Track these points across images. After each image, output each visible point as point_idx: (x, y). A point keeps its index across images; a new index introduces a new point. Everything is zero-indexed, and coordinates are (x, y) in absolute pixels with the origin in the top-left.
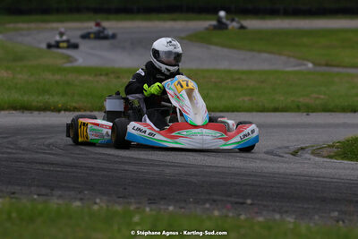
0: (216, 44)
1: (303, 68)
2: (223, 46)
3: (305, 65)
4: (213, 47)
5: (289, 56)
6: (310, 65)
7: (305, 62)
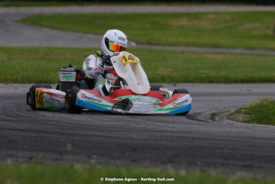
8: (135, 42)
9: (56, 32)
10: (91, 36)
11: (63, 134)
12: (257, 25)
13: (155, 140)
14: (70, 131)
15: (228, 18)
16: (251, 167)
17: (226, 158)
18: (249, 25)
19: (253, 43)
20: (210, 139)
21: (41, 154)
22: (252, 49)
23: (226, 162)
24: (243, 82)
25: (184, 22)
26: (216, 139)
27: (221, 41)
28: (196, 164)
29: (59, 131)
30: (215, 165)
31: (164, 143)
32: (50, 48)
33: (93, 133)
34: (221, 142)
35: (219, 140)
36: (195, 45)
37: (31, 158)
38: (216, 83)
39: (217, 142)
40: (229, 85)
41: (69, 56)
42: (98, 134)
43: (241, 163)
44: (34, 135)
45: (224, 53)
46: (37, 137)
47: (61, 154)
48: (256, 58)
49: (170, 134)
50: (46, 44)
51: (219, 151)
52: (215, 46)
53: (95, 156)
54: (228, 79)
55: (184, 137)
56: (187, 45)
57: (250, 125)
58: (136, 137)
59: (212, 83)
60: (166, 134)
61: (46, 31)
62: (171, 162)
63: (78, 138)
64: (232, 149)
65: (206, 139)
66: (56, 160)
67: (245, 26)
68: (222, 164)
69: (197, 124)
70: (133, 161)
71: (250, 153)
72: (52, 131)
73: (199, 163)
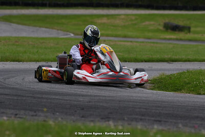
0: (14, 23)
1: (69, 36)
2: (18, 23)
3: (70, 35)
4: (12, 24)
5: (58, 30)
6: (72, 35)
7: (68, 33)
8: (73, 34)
9: (20, 27)
10: (44, 29)
11: (35, 98)
12: (152, 23)
13: (95, 102)
14: (38, 96)
15: (133, 18)
16: (160, 121)
17: (143, 115)
18: (147, 23)
19: (150, 34)
20: (131, 101)
21: (22, 112)
22: (149, 39)
23: (143, 117)
24: (146, 61)
25: (105, 20)
26: (134, 102)
27: (130, 34)
28: (124, 119)
29: (31, 95)
30: (136, 120)
31: (101, 104)
32: (18, 38)
33: (54, 97)
34: (138, 104)
35: (136, 102)
36: (112, 36)
37: (16, 115)
38: (129, 62)
39: (135, 104)
40: (137, 64)
41: (31, 43)
42: (57, 97)
43: (153, 119)
44: (16, 98)
45: (131, 42)
46: (17, 99)
47: (35, 112)
48: (152, 44)
49: (104, 98)
50: (15, 35)
51: (138, 110)
52: (125, 37)
53: (57, 114)
54: (136, 59)
55: (113, 100)
56: (107, 36)
57: (155, 92)
58: (82, 99)
59: (126, 62)
60: (101, 98)
61: (14, 25)
62: (107, 118)
63: (45, 100)
64: (146, 109)
65: (128, 101)
66: (32, 116)
67: (144, 24)
68: (141, 119)
69: (120, 91)
70: (83, 117)
71: (157, 111)
72: (27, 95)
73: (126, 119)
